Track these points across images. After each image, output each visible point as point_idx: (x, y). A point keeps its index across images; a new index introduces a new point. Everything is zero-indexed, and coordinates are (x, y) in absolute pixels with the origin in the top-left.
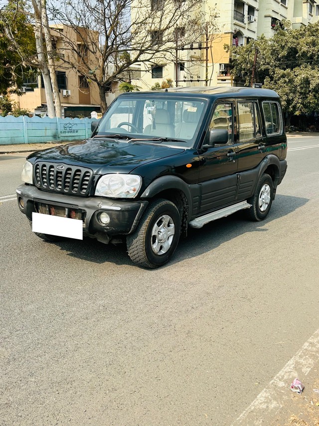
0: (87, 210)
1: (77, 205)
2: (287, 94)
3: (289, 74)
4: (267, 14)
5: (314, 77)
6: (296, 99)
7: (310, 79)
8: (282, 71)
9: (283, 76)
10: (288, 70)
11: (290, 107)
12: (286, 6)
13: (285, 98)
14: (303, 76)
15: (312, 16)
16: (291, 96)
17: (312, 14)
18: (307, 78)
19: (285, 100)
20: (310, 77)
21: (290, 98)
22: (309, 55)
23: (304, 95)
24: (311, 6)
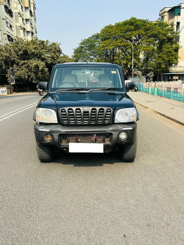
0: (113, 132)
1: (106, 131)
2: (27, 72)
3: (27, 63)
4: (5, 33)
5: (40, 64)
6: (32, 75)
7: (39, 65)
8: (23, 62)
9: (24, 64)
10: (26, 61)
11: (29, 79)
12: (12, 29)
13: (27, 74)
14: (35, 64)
15: (25, 36)
16: (30, 73)
17: (25, 35)
18: (37, 65)
19: (27, 76)
20: (38, 64)
21: (29, 74)
22: (35, 54)
23: (36, 73)
24: (24, 31)
